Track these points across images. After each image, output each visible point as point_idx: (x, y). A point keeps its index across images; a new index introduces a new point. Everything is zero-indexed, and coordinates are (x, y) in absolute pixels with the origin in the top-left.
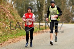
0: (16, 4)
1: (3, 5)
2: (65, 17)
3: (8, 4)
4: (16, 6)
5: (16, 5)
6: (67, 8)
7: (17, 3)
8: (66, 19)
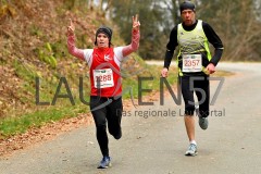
0: (113, 10)
1: (77, 12)
2: (252, 44)
3: (92, 8)
4: (114, 16)
5: (115, 12)
6: (258, 19)
7: (118, 7)
8: (255, 50)
